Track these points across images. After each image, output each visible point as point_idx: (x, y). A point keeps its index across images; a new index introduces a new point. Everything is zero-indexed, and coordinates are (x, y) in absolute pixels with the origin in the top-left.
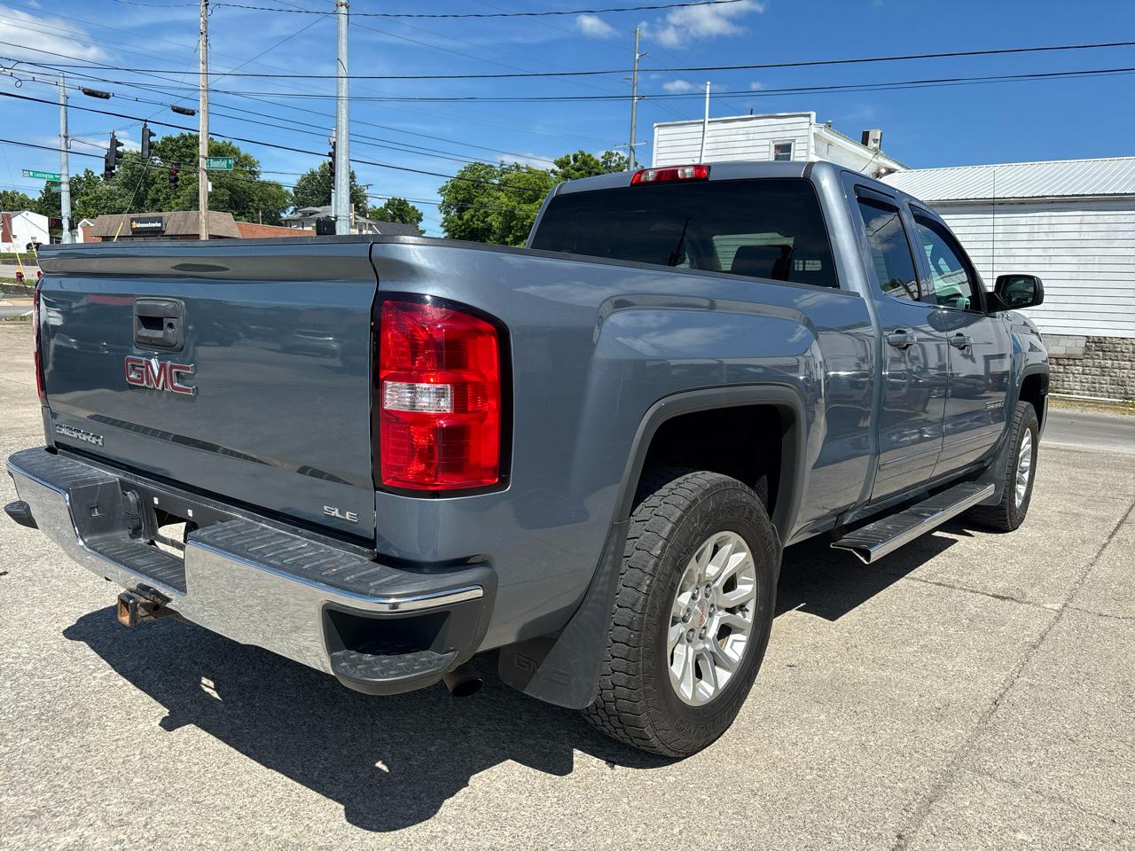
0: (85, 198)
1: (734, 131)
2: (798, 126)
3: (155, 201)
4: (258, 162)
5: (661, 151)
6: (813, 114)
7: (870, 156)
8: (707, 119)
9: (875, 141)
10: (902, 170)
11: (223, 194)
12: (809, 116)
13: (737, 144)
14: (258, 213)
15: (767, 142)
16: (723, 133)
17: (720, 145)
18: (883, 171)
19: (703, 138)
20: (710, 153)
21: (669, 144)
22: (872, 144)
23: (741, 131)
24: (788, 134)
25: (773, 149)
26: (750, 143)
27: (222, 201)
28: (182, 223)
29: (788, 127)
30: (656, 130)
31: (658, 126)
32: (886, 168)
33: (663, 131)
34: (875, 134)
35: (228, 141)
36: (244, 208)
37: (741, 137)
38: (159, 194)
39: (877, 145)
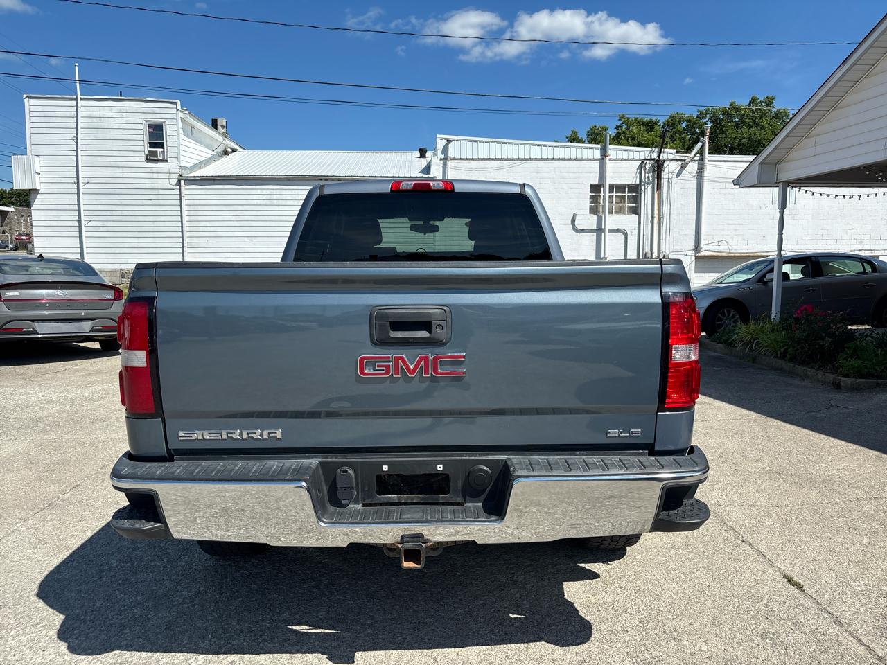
1: (107, 109)
2: (166, 111)
5: (33, 119)
6: (179, 103)
7: (220, 138)
8: (79, 96)
9: (223, 127)
10: (241, 150)
12: (175, 103)
13: (112, 120)
15: (141, 121)
16: (95, 109)
17: (95, 120)
18: (229, 150)
19: (77, 112)
20: (86, 126)
21: (42, 114)
22: (221, 130)
23: (114, 109)
24: (158, 116)
25: (146, 128)
26: (124, 120)
29: (158, 110)
30: (26, 100)
31: (29, 97)
32: (231, 149)
33: (33, 102)
34: (222, 122)
37: (115, 115)
39: (223, 130)
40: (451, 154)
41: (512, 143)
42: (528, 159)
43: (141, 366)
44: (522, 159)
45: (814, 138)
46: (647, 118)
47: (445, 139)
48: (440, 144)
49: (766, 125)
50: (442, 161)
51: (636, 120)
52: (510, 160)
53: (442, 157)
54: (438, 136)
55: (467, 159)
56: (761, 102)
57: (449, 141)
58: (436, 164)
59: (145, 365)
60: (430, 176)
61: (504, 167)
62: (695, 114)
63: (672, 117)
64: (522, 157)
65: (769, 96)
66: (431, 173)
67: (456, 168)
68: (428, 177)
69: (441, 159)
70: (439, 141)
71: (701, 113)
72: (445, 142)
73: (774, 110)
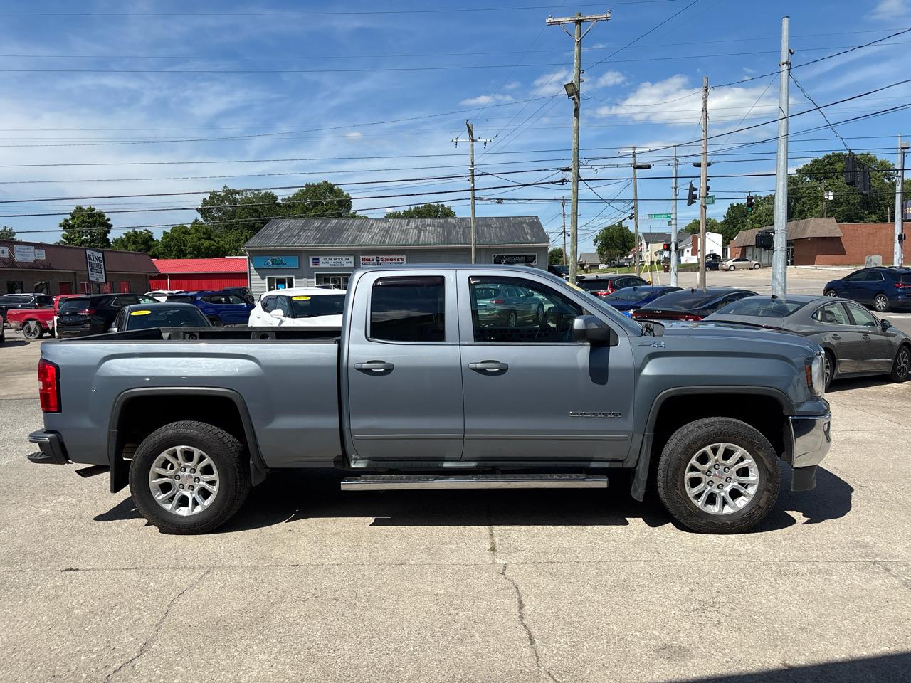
0: (753, 217)
3: (801, 212)
4: (894, 165)
11: (855, 199)
14: (887, 210)
27: (854, 204)
28: (794, 231)
35: (865, 152)
36: (875, 207)
38: (805, 206)
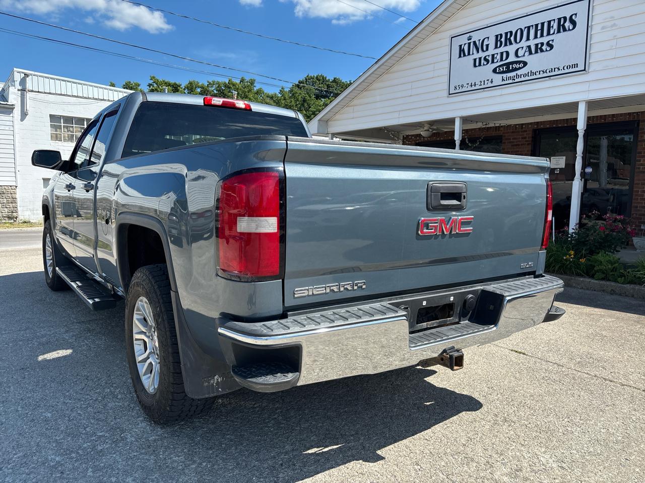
40: (29, 86)
41: (87, 85)
42: (101, 100)
43: (272, 231)
44: (96, 99)
45: (352, 107)
46: (172, 81)
47: (23, 73)
48: (18, 77)
49: (252, 98)
50: (20, 92)
51: (164, 81)
52: (86, 98)
53: (20, 88)
54: (15, 69)
55: (45, 93)
56: (247, 82)
57: (26, 75)
58: (14, 93)
59: (276, 231)
60: (8, 103)
61: (80, 104)
62: (206, 84)
63: (191, 83)
64: (96, 97)
65: (252, 79)
66: (9, 101)
67: (34, 99)
68: (7, 104)
69: (18, 90)
70: (15, 73)
71: (210, 84)
72: (23, 75)
73: (255, 89)
